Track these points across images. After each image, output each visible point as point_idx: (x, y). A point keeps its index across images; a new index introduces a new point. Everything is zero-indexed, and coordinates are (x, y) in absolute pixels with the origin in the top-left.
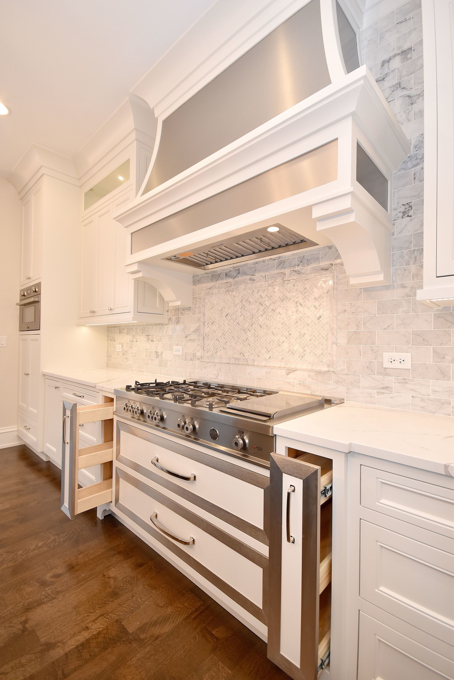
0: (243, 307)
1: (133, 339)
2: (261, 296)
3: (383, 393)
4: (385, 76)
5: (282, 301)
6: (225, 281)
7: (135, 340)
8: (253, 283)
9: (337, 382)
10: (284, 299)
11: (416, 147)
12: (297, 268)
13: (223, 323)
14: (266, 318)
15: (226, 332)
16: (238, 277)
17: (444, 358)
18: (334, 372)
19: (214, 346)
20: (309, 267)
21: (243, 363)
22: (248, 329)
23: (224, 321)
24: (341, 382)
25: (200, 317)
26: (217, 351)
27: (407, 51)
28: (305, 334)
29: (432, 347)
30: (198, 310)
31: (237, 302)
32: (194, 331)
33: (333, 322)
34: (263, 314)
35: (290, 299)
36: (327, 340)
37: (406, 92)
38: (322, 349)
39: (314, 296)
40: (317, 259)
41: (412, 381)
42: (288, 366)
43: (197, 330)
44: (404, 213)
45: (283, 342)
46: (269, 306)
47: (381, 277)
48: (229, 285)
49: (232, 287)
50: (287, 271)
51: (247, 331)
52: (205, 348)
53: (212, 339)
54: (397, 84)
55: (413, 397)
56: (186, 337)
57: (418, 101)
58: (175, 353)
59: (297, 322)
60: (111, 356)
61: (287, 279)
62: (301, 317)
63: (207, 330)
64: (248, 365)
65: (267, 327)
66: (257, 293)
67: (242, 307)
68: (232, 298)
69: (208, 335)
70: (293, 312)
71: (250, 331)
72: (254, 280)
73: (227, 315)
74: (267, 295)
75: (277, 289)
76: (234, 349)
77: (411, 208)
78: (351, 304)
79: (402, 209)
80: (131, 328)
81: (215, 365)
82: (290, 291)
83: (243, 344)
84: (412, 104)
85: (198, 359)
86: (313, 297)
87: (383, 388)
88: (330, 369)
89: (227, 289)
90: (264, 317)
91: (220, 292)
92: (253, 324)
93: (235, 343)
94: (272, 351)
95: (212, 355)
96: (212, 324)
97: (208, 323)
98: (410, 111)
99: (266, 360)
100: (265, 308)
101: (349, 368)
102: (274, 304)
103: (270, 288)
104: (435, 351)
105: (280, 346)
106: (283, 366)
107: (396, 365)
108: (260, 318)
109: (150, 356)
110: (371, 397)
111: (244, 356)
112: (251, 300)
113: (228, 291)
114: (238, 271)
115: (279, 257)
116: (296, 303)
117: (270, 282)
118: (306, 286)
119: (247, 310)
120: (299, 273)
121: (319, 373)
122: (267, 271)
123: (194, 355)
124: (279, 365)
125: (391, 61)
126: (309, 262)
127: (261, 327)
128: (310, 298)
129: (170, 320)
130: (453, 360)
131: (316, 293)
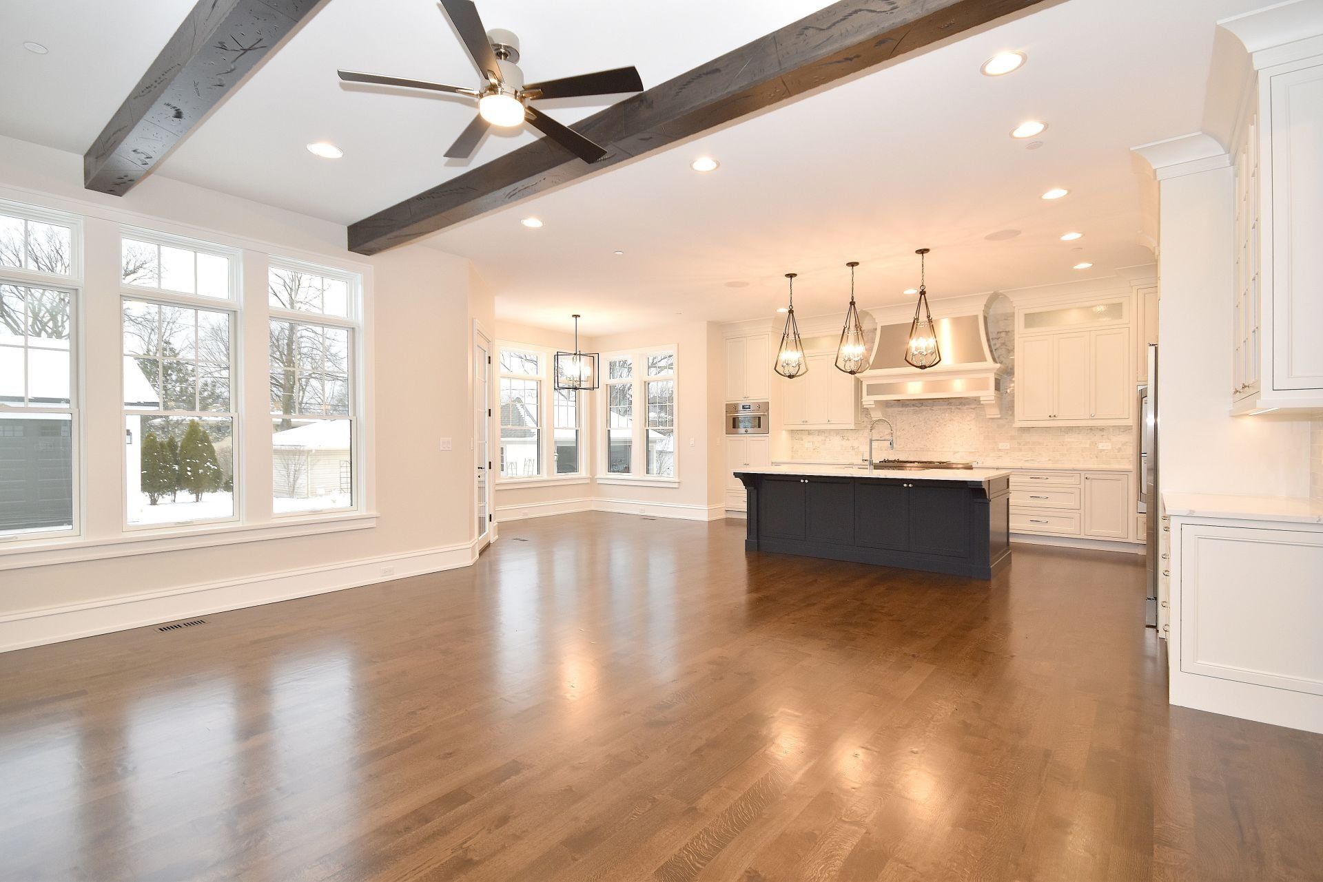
1: (826, 439)
3: (999, 459)
9: (979, 456)
14: (941, 428)
15: (914, 435)
16: (922, 407)
18: (978, 451)
22: (929, 433)
23: (912, 429)
25: (893, 426)
27: (1007, 331)
28: (963, 436)
29: (1016, 440)
31: (921, 420)
33: (977, 431)
34: (939, 426)
35: (955, 420)
36: (974, 438)
37: (1007, 347)
38: (972, 442)
40: (969, 404)
42: (954, 450)
45: (951, 439)
46: (943, 423)
47: (999, 416)
48: (915, 410)
49: (918, 412)
50: (953, 408)
59: (958, 431)
62: (961, 429)
63: (899, 434)
65: (941, 432)
70: (956, 426)
73: (914, 426)
76: (920, 443)
78: (986, 423)
81: (906, 452)
82: (955, 417)
83: (926, 441)
86: (967, 420)
88: (976, 451)
90: (939, 428)
91: (909, 414)
92: (932, 431)
93: (920, 440)
94: (944, 444)
95: (904, 447)
96: (903, 431)
97: (900, 430)
99: (941, 448)
100: (940, 424)
101: (984, 450)
102: (945, 422)
103: (943, 415)
105: (949, 441)
106: (951, 450)
107: (1003, 448)
108: (937, 428)
110: (994, 460)
111: (927, 446)
120: (960, 409)
121: (971, 452)
126: (965, 405)
127: (938, 432)
129: (866, 427)
130: (1024, 445)
131: (969, 418)
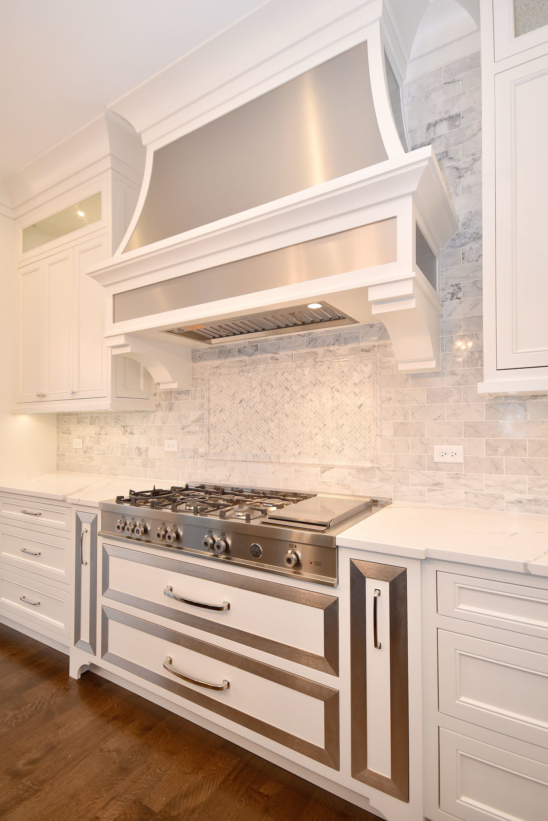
0: (263, 392)
1: (101, 431)
2: (286, 379)
3: (434, 490)
4: (430, 142)
5: (314, 386)
6: (237, 359)
7: (103, 432)
8: (276, 363)
9: (382, 480)
10: (317, 383)
11: (464, 225)
12: (331, 348)
13: (236, 412)
14: (294, 406)
15: (241, 422)
16: (256, 355)
17: (496, 451)
18: (379, 468)
19: (223, 440)
20: (346, 347)
21: (265, 460)
22: (271, 419)
23: (237, 408)
24: (387, 480)
25: (203, 404)
26: (228, 446)
27: (455, 117)
28: (343, 425)
29: (484, 439)
30: (200, 395)
31: (255, 385)
32: (194, 421)
33: (377, 411)
34: (290, 400)
35: (324, 383)
36: (370, 432)
37: (453, 163)
38: (364, 442)
39: (354, 381)
40: (356, 339)
41: (465, 475)
42: (323, 463)
43: (200, 419)
44: (453, 294)
45: (316, 434)
46: (298, 391)
47: (433, 365)
48: (243, 364)
49: (248, 367)
50: (320, 350)
51: (269, 421)
52: (211, 442)
53: (221, 431)
54: (444, 152)
55: (466, 493)
56: (183, 429)
57: (465, 175)
58: (166, 449)
59: (333, 411)
60: (64, 455)
61: (320, 360)
62: (338, 405)
63: (213, 420)
64: (271, 462)
65: (295, 416)
66: (282, 375)
67: (261, 392)
68: (247, 381)
69: (216, 426)
70: (328, 399)
71: (272, 421)
72: (277, 360)
73: (241, 401)
74: (294, 378)
75: (307, 371)
76: (252, 443)
77: (459, 289)
78: (397, 391)
79: (451, 290)
80: (96, 417)
81: (226, 464)
82: (324, 374)
83: (264, 437)
84: (460, 177)
85: (201, 457)
86: (352, 382)
87: (435, 485)
88: (374, 465)
89: (240, 369)
90: (291, 404)
91: (231, 372)
92: (276, 413)
93: (253, 436)
94: (302, 446)
95: (222, 451)
96: (220, 412)
97: (215, 411)
98: (458, 185)
99: (294, 456)
100: (292, 394)
101: (396, 463)
102: (304, 388)
103: (299, 370)
104: (487, 444)
105: (312, 439)
106: (316, 463)
107: (448, 459)
108: (286, 405)
109: (128, 454)
110: (421, 495)
111: (265, 452)
112: (273, 383)
113: (243, 371)
114: (255, 348)
115: (310, 334)
116: (332, 389)
117: (299, 363)
118: (344, 370)
119: (267, 395)
120: (335, 353)
121: (362, 470)
122: (294, 350)
123: (196, 452)
124: (312, 462)
125: (437, 125)
126: (346, 341)
127: (288, 416)
128: (349, 384)
129: (158, 406)
130: (506, 453)
131: (356, 377)
